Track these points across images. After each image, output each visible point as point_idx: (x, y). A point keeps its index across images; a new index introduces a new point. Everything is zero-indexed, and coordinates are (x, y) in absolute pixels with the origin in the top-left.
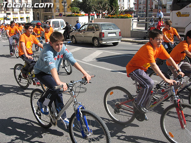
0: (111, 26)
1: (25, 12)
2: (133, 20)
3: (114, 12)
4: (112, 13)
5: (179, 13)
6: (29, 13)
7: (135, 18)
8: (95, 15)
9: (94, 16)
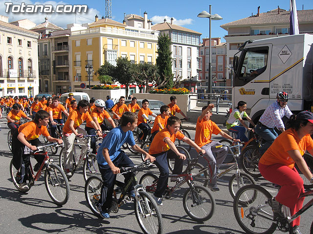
0: (157, 104)
1: (26, 79)
2: (190, 96)
3: (166, 83)
4: (161, 84)
5: (242, 89)
6: (33, 81)
7: (193, 94)
8: (137, 88)
9: (135, 88)
